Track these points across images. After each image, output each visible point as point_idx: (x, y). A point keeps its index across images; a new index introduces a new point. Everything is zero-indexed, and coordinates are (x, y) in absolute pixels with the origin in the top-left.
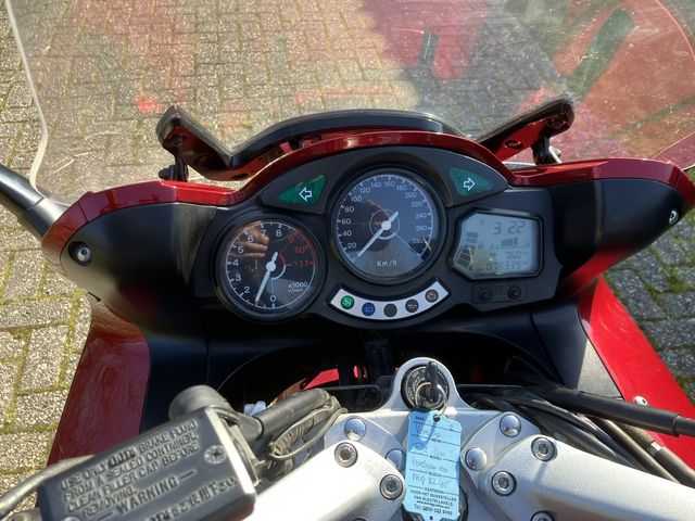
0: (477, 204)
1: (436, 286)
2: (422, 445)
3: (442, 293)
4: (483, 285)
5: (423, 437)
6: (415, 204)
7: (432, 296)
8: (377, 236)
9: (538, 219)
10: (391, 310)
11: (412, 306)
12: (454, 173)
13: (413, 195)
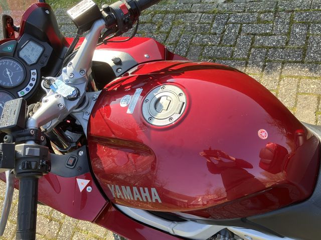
0: (17, 50)
1: (32, 71)
2: (57, 88)
3: (35, 71)
4: (39, 61)
5: (56, 87)
6: (7, 64)
7: (34, 74)
8: (10, 77)
9: (30, 40)
10: (31, 85)
11: (33, 79)
12: (4, 50)
13: (5, 63)
